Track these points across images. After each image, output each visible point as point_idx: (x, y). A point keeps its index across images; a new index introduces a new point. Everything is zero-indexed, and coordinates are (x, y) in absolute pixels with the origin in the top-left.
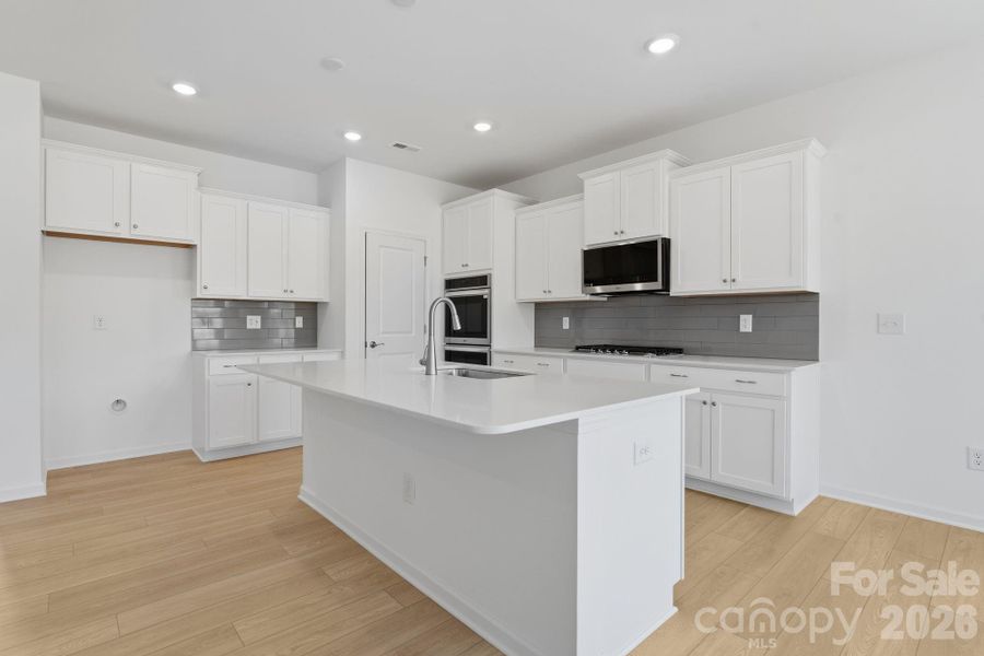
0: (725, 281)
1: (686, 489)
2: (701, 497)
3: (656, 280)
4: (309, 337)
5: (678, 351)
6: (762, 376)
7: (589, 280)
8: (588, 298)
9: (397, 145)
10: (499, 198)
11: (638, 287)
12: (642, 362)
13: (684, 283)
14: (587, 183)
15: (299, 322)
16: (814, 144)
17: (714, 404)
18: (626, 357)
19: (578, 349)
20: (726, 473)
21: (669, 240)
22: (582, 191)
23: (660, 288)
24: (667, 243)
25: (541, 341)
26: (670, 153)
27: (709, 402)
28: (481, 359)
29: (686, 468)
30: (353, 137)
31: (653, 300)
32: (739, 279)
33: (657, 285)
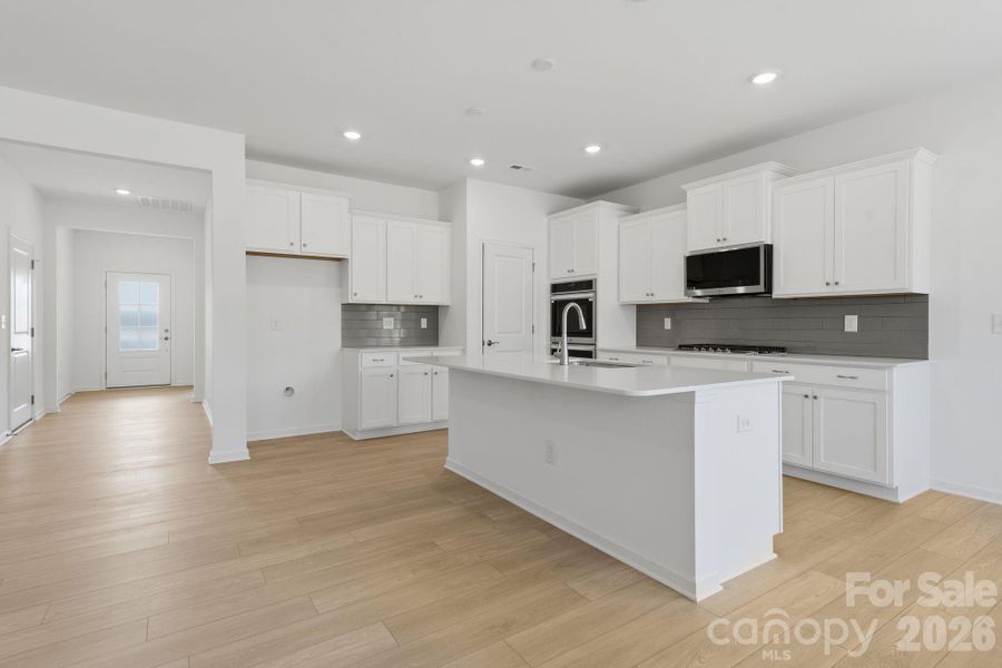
0: (827, 284)
1: (784, 476)
2: (797, 483)
3: (759, 284)
4: (431, 337)
5: (782, 350)
6: (866, 372)
7: (692, 283)
8: (691, 300)
9: (514, 167)
10: (603, 210)
11: (741, 290)
12: (744, 360)
13: (786, 284)
14: (690, 195)
15: (424, 323)
16: (923, 153)
17: (815, 398)
18: (728, 355)
19: (681, 347)
20: (828, 460)
21: (771, 246)
22: (685, 200)
23: (763, 290)
24: (769, 249)
25: (643, 340)
26: (773, 165)
27: (810, 396)
28: (588, 354)
29: (783, 456)
30: (477, 162)
31: (756, 301)
32: (842, 282)
33: (760, 288)
